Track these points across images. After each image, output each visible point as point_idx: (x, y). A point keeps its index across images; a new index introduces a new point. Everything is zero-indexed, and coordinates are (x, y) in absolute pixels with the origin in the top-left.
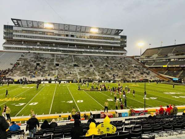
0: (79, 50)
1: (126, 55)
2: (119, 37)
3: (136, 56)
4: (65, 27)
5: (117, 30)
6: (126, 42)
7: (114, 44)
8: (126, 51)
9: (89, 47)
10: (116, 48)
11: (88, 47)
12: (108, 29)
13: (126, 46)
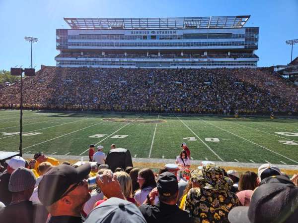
0: (164, 60)
1: (256, 65)
2: (243, 32)
3: (278, 67)
4: (141, 22)
5: (238, 17)
6: (257, 40)
7: (230, 45)
8: (257, 57)
9: (182, 54)
10: (236, 53)
11: (180, 53)
12: (219, 18)
13: (256, 48)
